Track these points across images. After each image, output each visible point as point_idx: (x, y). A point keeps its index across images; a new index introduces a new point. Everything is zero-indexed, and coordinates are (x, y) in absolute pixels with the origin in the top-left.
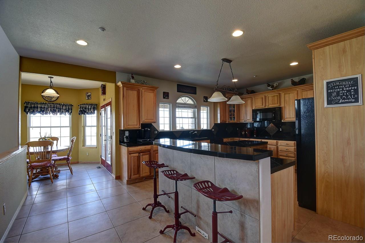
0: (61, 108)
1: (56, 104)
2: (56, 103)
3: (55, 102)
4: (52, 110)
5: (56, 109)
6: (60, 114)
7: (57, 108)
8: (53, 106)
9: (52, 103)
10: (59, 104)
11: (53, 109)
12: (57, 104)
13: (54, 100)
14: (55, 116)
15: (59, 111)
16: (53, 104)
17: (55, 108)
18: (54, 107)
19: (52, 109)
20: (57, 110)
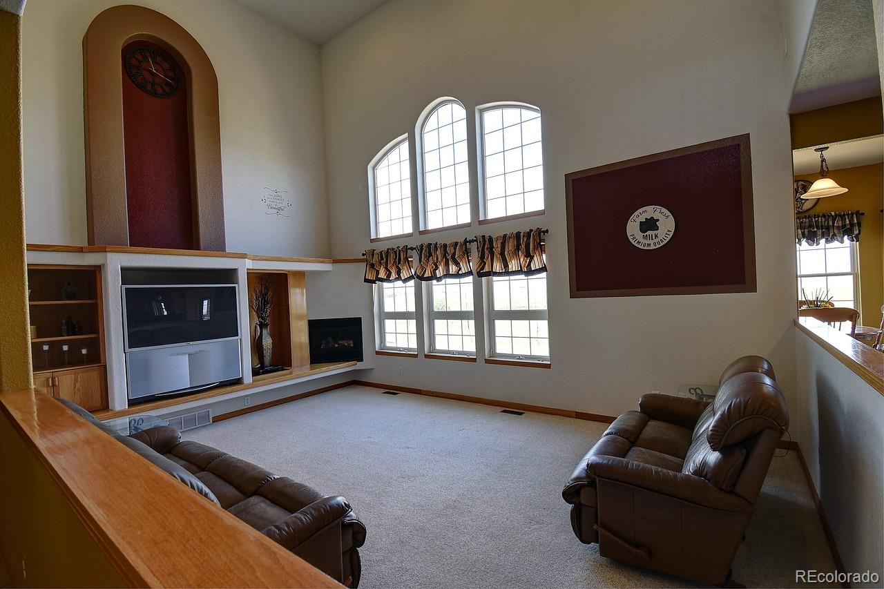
0: (831, 224)
1: (815, 218)
2: (815, 215)
3: (812, 213)
4: (806, 233)
5: (815, 229)
6: (827, 241)
7: (818, 228)
8: (807, 224)
9: (803, 215)
10: (824, 216)
11: (808, 232)
12: (818, 216)
13: (809, 207)
14: (815, 247)
15: (823, 236)
16: (808, 219)
17: (813, 229)
18: (811, 226)
19: (806, 230)
20: (820, 232)
